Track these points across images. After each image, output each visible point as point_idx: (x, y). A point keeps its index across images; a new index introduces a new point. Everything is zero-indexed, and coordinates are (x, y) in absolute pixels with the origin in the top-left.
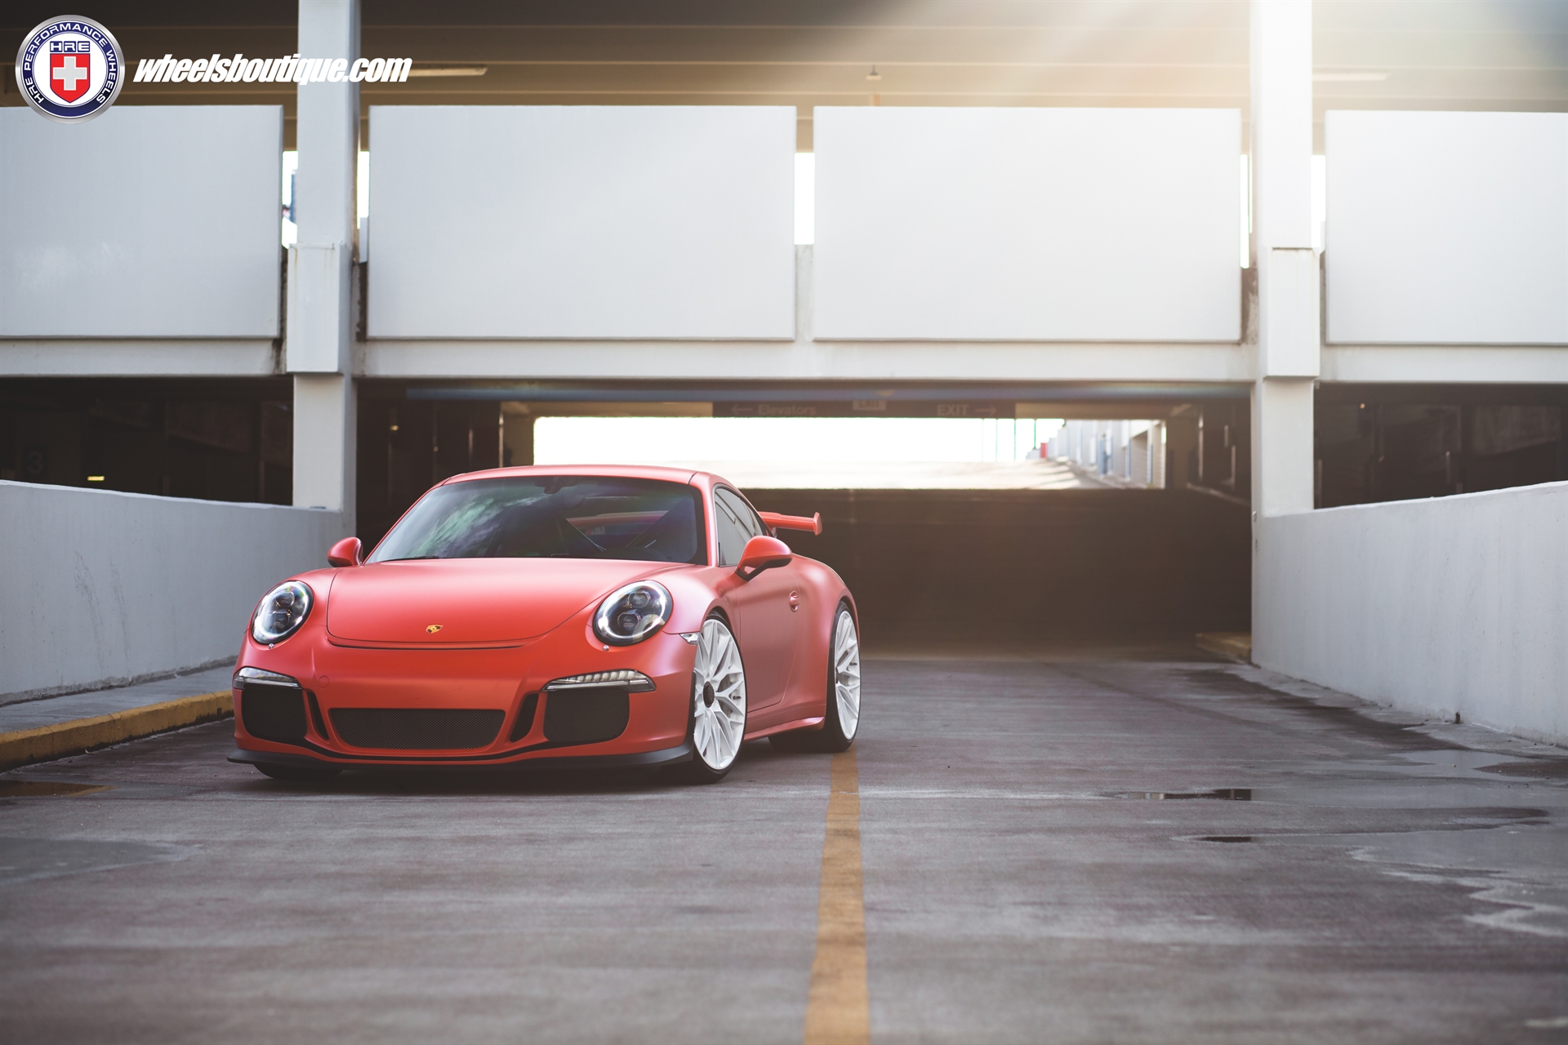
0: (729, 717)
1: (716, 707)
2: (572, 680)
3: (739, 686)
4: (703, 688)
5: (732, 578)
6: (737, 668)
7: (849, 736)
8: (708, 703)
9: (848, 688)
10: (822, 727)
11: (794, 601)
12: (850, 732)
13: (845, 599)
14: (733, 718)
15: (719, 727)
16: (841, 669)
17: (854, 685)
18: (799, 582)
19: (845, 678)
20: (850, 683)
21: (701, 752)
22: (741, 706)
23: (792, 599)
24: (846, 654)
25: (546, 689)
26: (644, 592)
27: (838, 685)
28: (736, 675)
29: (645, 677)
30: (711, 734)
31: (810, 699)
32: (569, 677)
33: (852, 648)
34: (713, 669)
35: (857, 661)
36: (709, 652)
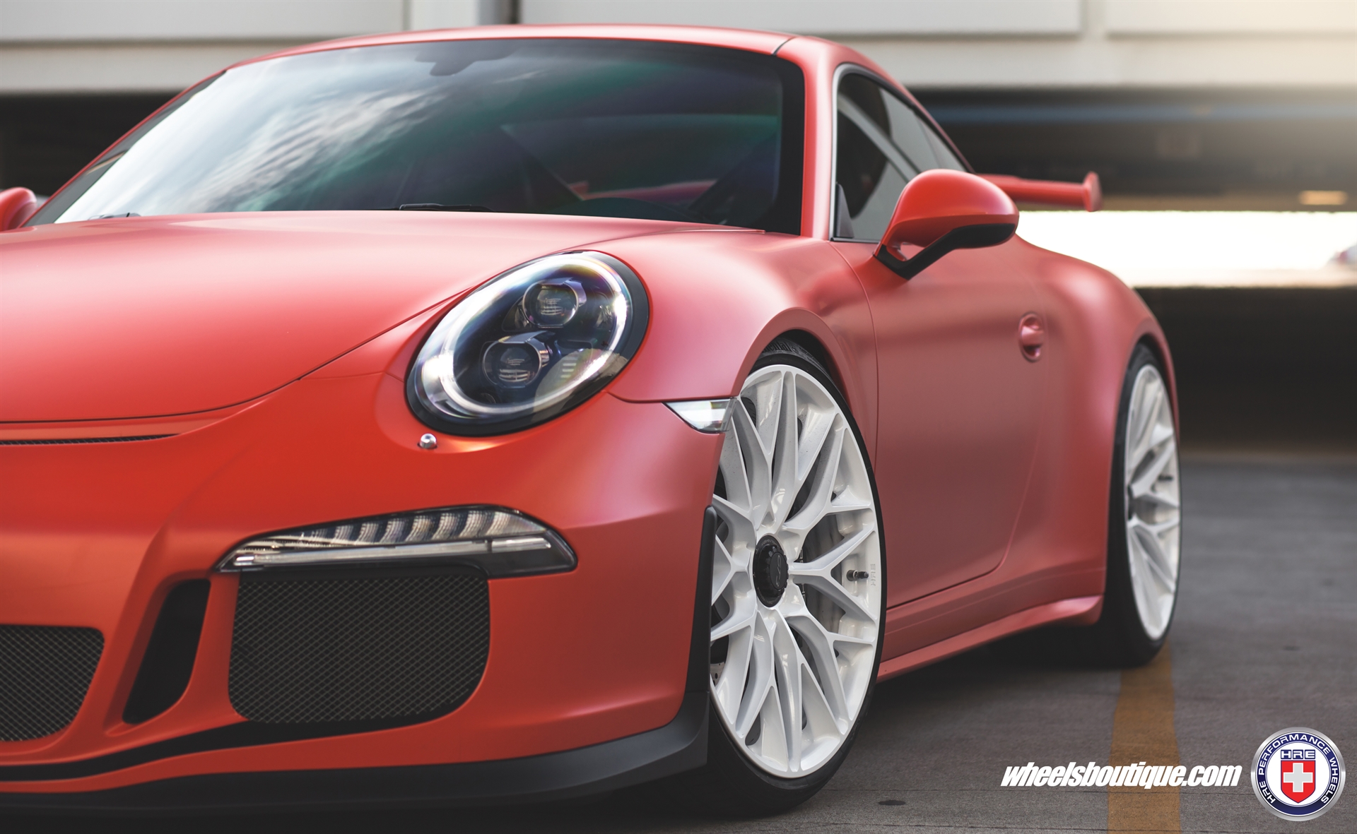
0: (832, 629)
1: (793, 604)
2: (316, 539)
3: (864, 544)
4: (751, 553)
5: (863, 272)
6: (858, 497)
7: (1155, 630)
8: (769, 592)
9: (1154, 530)
10: (1096, 617)
11: (1031, 337)
12: (1157, 622)
13: (1147, 340)
14: (847, 630)
15: (801, 659)
16: (1140, 489)
17: (1167, 521)
18: (1044, 303)
19: (1148, 507)
20: (1159, 517)
21: (740, 735)
22: (868, 598)
23: (1027, 331)
24: (1150, 457)
25: (230, 564)
26: (568, 282)
27: (1133, 523)
28: (855, 515)
29: (542, 529)
30: (772, 681)
31: (1067, 557)
32: (308, 530)
33: (1163, 444)
34: (783, 499)
35: (1174, 471)
36: (769, 456)
